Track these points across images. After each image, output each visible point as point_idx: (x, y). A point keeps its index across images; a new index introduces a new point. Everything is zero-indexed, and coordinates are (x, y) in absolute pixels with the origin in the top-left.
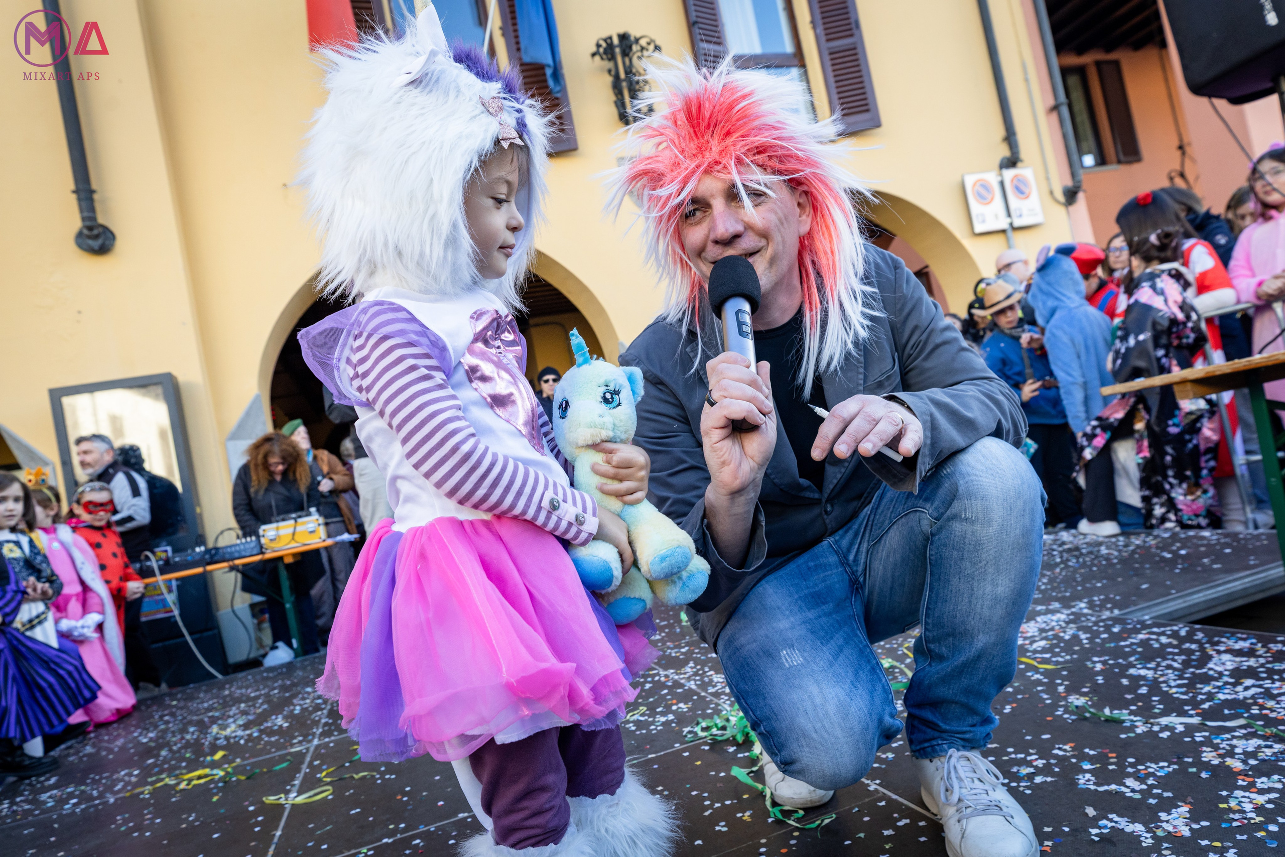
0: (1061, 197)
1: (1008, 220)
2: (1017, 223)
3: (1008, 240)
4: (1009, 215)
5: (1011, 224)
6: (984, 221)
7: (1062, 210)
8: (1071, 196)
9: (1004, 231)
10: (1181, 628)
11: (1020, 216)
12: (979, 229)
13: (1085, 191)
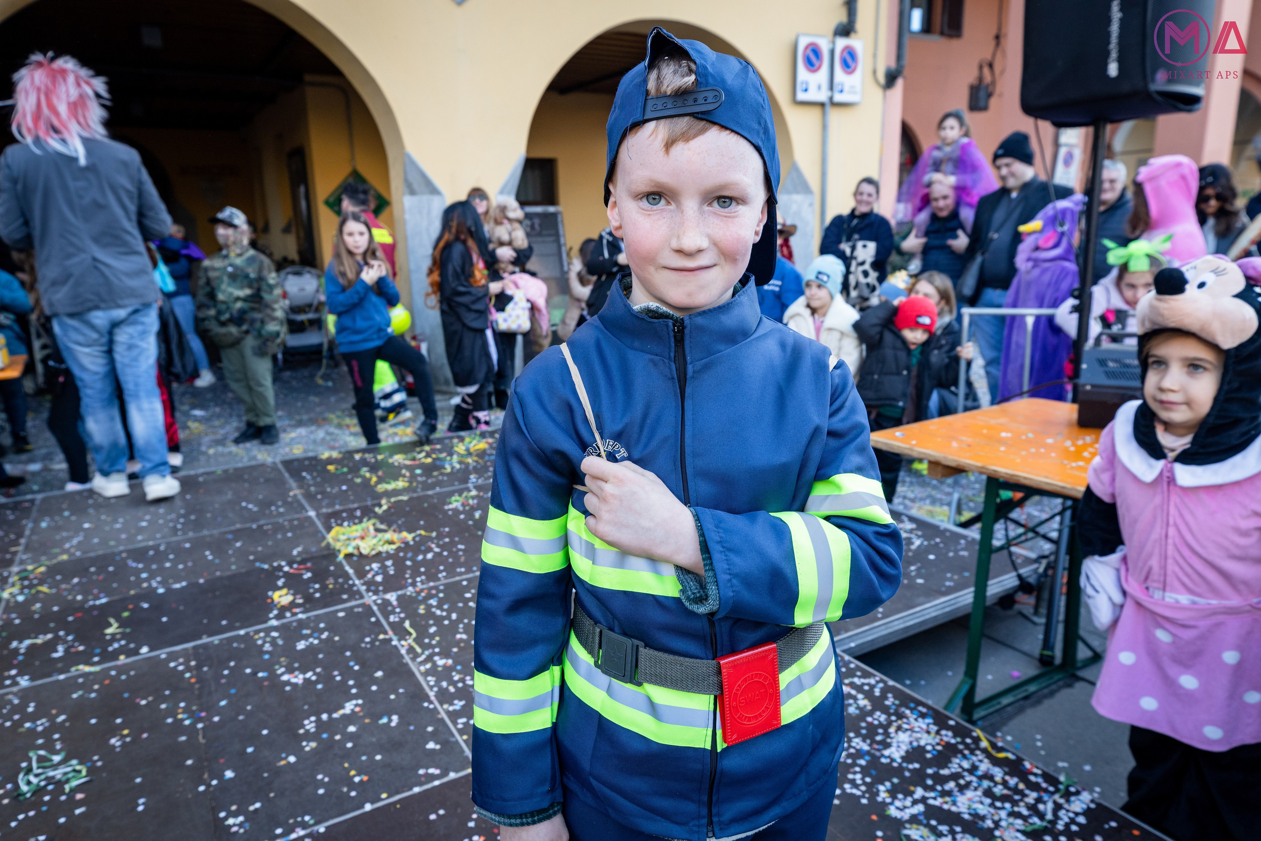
0: (882, 78)
1: (829, 94)
2: (838, 98)
3: (824, 114)
4: (831, 87)
5: (831, 98)
6: (806, 90)
7: (878, 92)
8: (891, 79)
9: (822, 105)
10: (878, 682)
11: (841, 91)
12: (801, 96)
13: (905, 78)
